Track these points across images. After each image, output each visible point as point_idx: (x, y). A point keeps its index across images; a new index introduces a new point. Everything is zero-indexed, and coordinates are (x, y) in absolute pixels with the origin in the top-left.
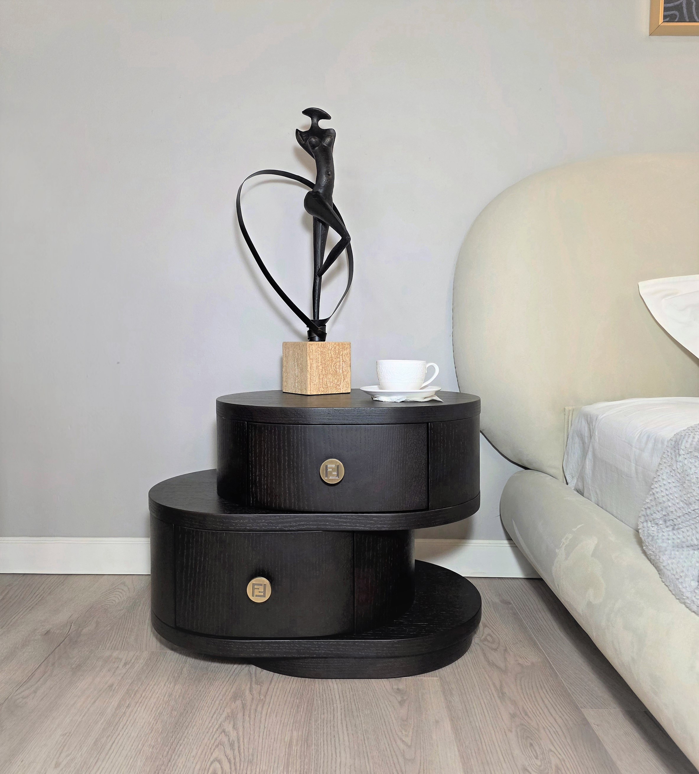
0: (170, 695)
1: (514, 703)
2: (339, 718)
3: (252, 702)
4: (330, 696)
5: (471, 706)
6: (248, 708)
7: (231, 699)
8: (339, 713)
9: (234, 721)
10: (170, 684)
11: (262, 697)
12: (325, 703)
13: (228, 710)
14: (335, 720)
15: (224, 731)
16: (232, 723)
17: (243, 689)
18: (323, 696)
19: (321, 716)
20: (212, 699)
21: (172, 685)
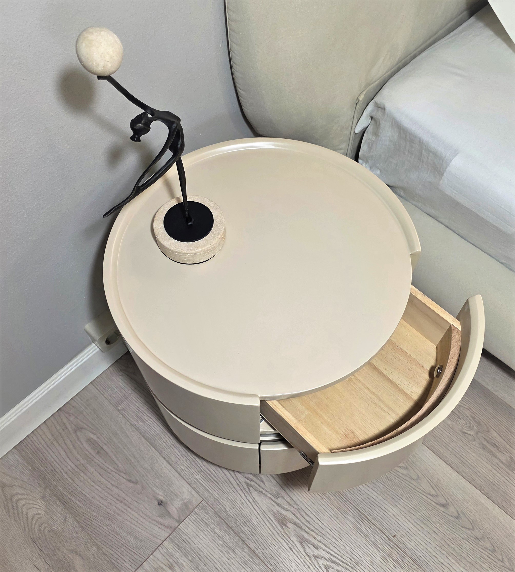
0: (245, 563)
3: (297, 517)
6: (302, 524)
7: (282, 527)
9: (309, 543)
10: (230, 554)
11: (296, 506)
13: (294, 539)
15: (315, 557)
16: (310, 546)
17: (276, 511)
20: (274, 540)
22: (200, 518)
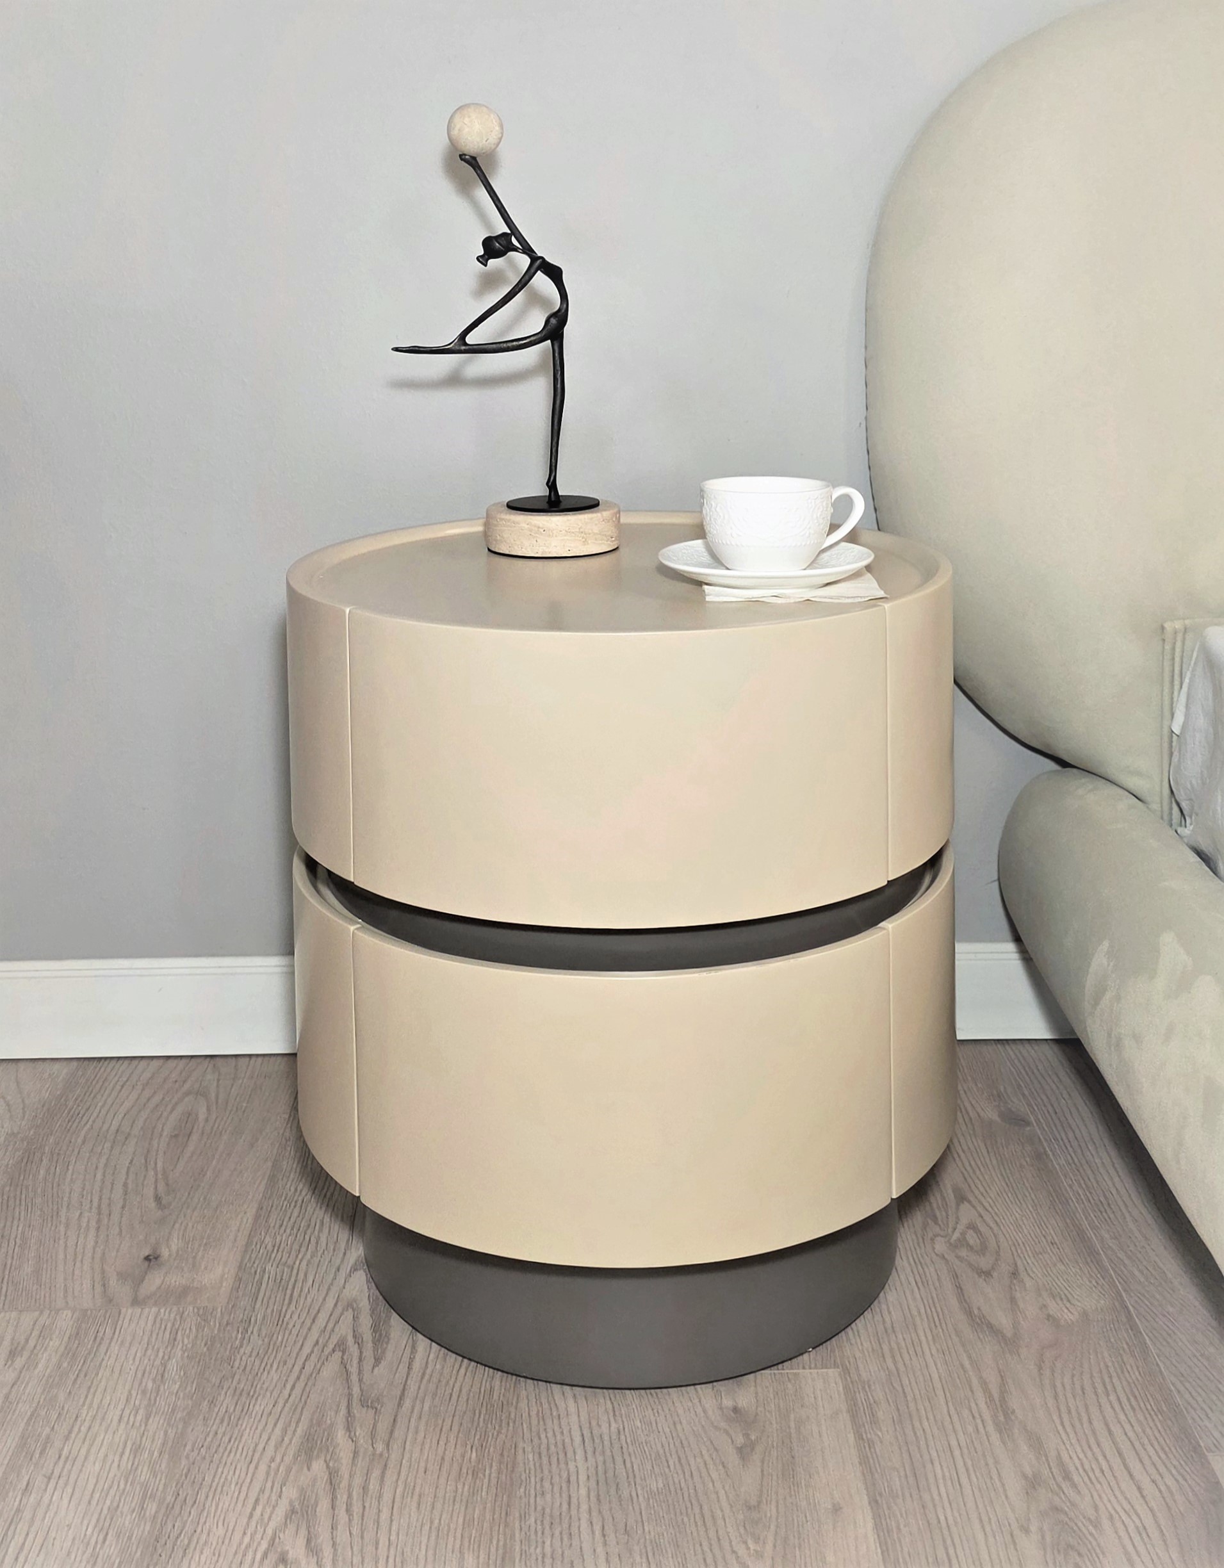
0: (137, 1450)
1: (1037, 1444)
2: (584, 1507)
3: (353, 1463)
4: (559, 1437)
5: (926, 1457)
6: (344, 1484)
7: (295, 1458)
8: (583, 1492)
9: (308, 1528)
10: (135, 1416)
11: (380, 1447)
12: (545, 1460)
13: (290, 1492)
14: (574, 1512)
16: (303, 1532)
17: (329, 1422)
18: (540, 1438)
19: (535, 1501)
20: (248, 1459)
21: (139, 1418)
22: (177, 1326)
